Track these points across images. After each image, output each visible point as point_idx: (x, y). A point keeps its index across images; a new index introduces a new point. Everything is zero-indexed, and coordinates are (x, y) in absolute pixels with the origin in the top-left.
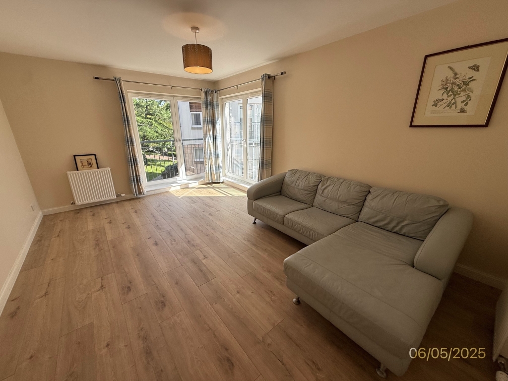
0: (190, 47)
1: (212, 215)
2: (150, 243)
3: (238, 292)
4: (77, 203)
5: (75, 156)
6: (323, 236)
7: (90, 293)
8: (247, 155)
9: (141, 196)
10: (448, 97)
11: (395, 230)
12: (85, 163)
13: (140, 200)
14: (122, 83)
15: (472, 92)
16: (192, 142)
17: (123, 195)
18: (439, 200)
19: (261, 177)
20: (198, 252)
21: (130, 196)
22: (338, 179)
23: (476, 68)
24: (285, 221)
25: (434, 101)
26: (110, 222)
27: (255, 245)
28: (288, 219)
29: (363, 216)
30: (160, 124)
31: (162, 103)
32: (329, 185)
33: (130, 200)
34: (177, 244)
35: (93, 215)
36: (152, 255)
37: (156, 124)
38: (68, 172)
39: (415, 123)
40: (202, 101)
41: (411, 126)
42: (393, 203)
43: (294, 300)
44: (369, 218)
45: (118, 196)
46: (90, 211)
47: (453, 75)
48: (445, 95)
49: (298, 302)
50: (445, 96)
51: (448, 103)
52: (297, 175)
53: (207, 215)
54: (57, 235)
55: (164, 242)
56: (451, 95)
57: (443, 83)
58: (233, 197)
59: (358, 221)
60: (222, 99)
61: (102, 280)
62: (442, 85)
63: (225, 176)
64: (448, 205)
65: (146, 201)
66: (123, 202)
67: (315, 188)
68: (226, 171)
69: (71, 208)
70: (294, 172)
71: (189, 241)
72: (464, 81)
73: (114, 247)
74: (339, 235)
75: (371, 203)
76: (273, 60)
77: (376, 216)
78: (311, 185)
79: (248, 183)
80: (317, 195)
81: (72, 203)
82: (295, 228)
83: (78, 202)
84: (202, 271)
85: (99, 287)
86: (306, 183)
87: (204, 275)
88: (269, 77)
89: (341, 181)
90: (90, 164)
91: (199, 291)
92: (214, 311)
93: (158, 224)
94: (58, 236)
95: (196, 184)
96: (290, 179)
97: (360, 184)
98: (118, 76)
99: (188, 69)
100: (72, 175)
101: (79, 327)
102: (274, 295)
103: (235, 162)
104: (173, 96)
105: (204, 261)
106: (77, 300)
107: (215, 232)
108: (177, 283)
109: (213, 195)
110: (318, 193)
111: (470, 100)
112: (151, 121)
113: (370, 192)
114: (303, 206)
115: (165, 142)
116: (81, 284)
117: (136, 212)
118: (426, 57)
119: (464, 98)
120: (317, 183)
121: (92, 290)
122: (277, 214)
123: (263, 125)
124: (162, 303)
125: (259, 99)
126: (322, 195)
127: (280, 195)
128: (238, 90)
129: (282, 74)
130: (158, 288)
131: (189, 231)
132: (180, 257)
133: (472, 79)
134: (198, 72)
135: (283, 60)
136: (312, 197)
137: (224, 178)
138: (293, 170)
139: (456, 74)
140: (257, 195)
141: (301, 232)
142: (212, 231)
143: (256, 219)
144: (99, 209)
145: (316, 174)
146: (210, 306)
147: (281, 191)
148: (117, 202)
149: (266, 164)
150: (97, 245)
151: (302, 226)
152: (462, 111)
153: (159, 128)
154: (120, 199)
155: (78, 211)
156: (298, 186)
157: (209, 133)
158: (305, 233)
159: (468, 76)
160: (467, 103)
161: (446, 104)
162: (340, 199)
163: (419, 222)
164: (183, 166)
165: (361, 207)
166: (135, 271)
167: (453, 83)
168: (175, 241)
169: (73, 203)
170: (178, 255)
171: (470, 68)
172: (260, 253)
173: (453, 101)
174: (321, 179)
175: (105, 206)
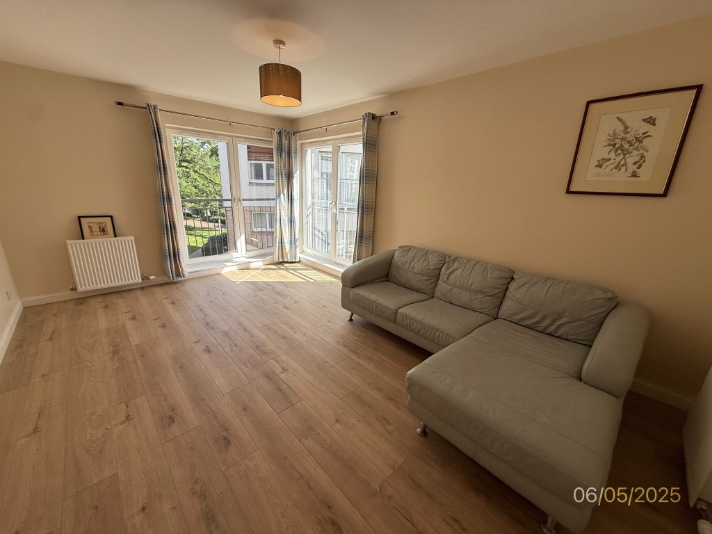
0: (272, 67)
1: (288, 309)
2: (199, 349)
3: (337, 421)
4: (80, 289)
5: (79, 217)
6: (454, 340)
7: (109, 427)
8: (336, 223)
9: (180, 279)
10: (616, 156)
11: (548, 331)
12: (96, 228)
13: (178, 285)
14: (159, 113)
15: (647, 151)
16: (256, 204)
17: (152, 277)
18: (605, 291)
19: (358, 257)
20: (273, 362)
21: (162, 279)
22: (469, 260)
23: (651, 121)
24: (398, 317)
25: (598, 161)
26: (134, 318)
27: (354, 352)
28: (403, 314)
29: (504, 311)
30: (200, 175)
31: (205, 146)
32: (457, 269)
33: (162, 285)
34: (240, 351)
35: (106, 307)
36: (203, 367)
37: (196, 176)
38: (69, 242)
39: (573, 189)
40: (274, 146)
41: (568, 192)
42: (546, 294)
43: (419, 430)
44: (513, 315)
45: (145, 278)
46: (100, 300)
47: (622, 128)
48: (613, 153)
49: (424, 433)
50: (612, 155)
51: (616, 163)
52: (411, 254)
53: (281, 308)
54: (47, 338)
55: (220, 348)
56: (620, 154)
57: (609, 138)
58: (316, 283)
59: (497, 318)
60: (302, 144)
61: (127, 406)
62: (608, 140)
63: (302, 252)
64: (617, 297)
65: (188, 287)
66: (152, 288)
67: (437, 271)
68: (305, 246)
69: (70, 295)
70: (406, 249)
71: (257, 347)
72: (637, 136)
73: (142, 356)
74: (477, 337)
75: (515, 293)
76: (379, 94)
77: (522, 312)
78: (432, 268)
79: (341, 265)
80: (440, 282)
81: (72, 289)
82: (413, 327)
83: (81, 286)
84: (280, 390)
85: (123, 417)
86: (424, 264)
87: (284, 395)
88: (374, 117)
89: (473, 263)
90: (103, 231)
91: (280, 420)
92: (305, 450)
93: (209, 321)
94: (50, 339)
95: (259, 263)
96: (401, 259)
97: (499, 268)
98: (153, 103)
99: (266, 98)
100: (75, 246)
101: (94, 482)
102: (389, 423)
103: (317, 233)
104: (232, 136)
105: (282, 376)
106: (88, 438)
107: (295, 333)
108: (245, 409)
109: (288, 280)
110: (440, 278)
111: (644, 161)
112: (188, 170)
113: (513, 279)
114: (421, 296)
115: (207, 202)
116: (93, 414)
117: (173, 303)
118: (589, 103)
119: (637, 159)
120: (440, 266)
121: (113, 423)
122: (387, 308)
123: (363, 183)
124: (225, 440)
125: (359, 148)
126: (448, 282)
127: (387, 281)
128: (327, 132)
129: (392, 114)
130: (216, 418)
131: (257, 333)
132: (246, 370)
133: (646, 135)
134: (281, 105)
135: (393, 95)
136: (433, 285)
137: (301, 256)
138: (405, 247)
139: (626, 128)
140: (354, 281)
141: (421, 333)
142: (291, 332)
143: (352, 315)
144: (114, 298)
145: (437, 253)
146: (298, 442)
147: (387, 276)
148: (142, 288)
149: (366, 237)
150: (115, 353)
151: (423, 324)
152: (634, 175)
153: (200, 182)
154: (147, 283)
155: (81, 301)
156: (414, 269)
157: (283, 191)
158: (428, 334)
159: (641, 131)
160: (640, 166)
161: (614, 166)
162: (472, 287)
163: (580, 320)
164: (243, 237)
165: (501, 300)
166: (179, 392)
167: (623, 139)
168: (236, 346)
169: (74, 289)
170: (243, 367)
171: (644, 120)
172: (363, 363)
173: (622, 163)
174: (445, 259)
175: (125, 294)
